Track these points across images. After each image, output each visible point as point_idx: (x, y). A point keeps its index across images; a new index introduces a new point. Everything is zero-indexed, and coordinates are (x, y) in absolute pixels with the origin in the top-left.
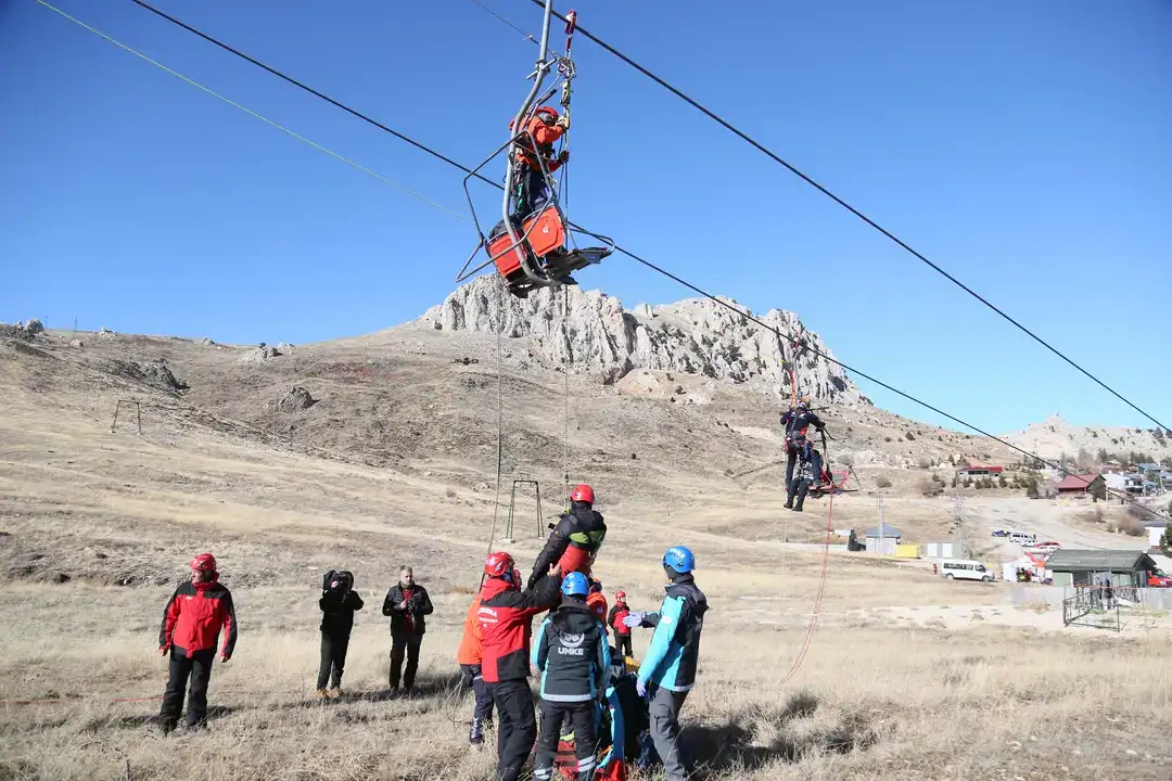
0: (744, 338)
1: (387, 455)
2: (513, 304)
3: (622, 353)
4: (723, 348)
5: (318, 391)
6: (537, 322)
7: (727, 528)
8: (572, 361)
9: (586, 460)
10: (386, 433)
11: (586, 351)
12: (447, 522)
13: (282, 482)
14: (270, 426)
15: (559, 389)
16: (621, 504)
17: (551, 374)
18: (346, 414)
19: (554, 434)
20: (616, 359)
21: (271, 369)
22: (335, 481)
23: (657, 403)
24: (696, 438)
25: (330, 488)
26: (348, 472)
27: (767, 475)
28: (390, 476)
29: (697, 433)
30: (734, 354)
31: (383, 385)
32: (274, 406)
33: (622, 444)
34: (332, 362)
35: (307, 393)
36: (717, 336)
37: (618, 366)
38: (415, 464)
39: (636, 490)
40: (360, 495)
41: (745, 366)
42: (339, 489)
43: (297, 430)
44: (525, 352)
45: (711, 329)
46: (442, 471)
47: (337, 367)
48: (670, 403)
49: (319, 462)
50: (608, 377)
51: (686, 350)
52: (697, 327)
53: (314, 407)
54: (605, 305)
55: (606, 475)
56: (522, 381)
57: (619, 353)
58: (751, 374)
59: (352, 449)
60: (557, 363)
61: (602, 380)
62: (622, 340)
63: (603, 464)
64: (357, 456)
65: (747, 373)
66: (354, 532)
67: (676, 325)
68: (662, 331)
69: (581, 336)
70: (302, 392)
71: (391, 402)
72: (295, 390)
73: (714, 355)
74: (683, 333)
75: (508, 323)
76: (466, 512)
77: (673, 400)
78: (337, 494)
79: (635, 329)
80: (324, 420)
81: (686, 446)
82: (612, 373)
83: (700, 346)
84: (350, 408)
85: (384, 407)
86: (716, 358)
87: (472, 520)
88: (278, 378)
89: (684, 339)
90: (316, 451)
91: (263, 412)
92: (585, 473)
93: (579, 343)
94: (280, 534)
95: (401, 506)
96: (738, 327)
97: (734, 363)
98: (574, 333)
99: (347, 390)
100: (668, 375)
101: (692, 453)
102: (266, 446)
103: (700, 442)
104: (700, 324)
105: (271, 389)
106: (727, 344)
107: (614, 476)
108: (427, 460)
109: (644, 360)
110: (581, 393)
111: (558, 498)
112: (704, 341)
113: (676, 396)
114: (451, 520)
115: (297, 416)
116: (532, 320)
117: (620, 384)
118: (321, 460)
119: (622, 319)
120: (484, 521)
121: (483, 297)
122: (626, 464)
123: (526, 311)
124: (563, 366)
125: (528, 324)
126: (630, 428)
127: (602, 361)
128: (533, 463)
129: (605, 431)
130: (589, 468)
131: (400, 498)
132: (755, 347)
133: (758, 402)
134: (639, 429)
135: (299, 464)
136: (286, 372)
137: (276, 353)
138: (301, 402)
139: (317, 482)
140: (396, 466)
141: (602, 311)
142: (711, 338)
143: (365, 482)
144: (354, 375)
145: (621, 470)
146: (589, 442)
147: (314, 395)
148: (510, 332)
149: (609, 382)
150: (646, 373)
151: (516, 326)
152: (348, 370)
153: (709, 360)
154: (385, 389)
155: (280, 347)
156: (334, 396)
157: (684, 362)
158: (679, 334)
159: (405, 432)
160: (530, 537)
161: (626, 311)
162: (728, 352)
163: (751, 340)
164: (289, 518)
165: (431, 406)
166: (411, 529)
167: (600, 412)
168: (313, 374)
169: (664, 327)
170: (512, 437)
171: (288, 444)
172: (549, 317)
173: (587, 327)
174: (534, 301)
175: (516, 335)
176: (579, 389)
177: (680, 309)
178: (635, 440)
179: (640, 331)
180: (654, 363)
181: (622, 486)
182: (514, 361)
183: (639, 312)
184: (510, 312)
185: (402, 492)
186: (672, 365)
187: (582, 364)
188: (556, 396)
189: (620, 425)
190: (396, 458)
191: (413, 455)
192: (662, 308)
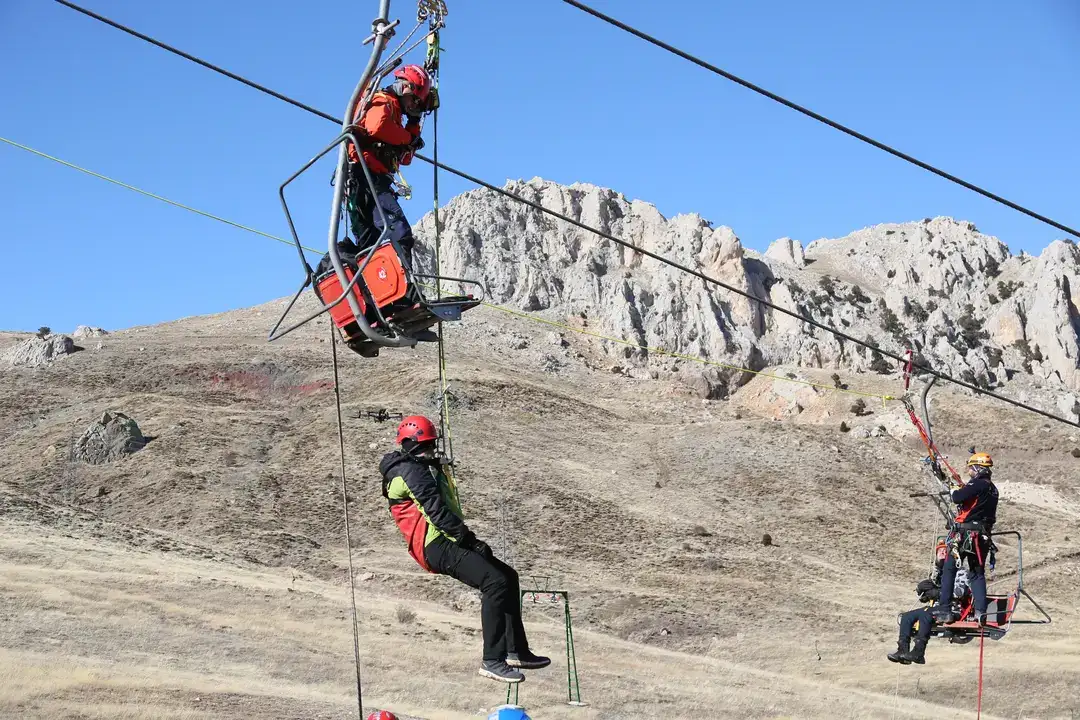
0: (994, 301)
1: (287, 541)
2: (529, 245)
3: (744, 337)
4: (949, 323)
5: (154, 420)
6: (577, 280)
7: (957, 689)
8: (645, 353)
9: (673, 548)
10: (286, 499)
11: (671, 334)
12: (393, 672)
13: (77, 599)
14: (58, 488)
15: (618, 406)
16: (740, 636)
17: (607, 379)
18: (208, 463)
19: (611, 496)
20: (731, 348)
21: (59, 378)
22: (178, 595)
23: (812, 433)
24: (892, 502)
25: (172, 608)
26: (207, 577)
27: (1046, 581)
28: (289, 584)
29: (898, 494)
30: (971, 334)
31: (281, 405)
32: (66, 450)
33: (744, 516)
34: (180, 362)
35: (133, 425)
36: (935, 298)
37: (735, 361)
38: (341, 557)
39: (771, 607)
40: (226, 620)
41: (996, 357)
42: (192, 611)
43: (112, 496)
44: (552, 337)
45: (924, 285)
46: (392, 571)
47: (192, 373)
48: (838, 434)
49: (155, 560)
50: (716, 383)
51: (868, 328)
52: (895, 281)
53: (145, 451)
54: (709, 243)
55: (712, 577)
56: (548, 394)
57: (737, 337)
58: (1010, 374)
59: (219, 530)
60: (615, 356)
61: (703, 390)
62: (741, 310)
63: (705, 556)
64: (228, 544)
65: (1000, 372)
66: (210, 697)
67: (852, 280)
68: (822, 292)
69: (661, 305)
70: (123, 421)
71: (296, 439)
72: (107, 418)
73: (929, 337)
74: (867, 293)
75: (521, 282)
76: (434, 652)
77: (845, 428)
78: (185, 620)
79: (768, 290)
80: (166, 476)
81: (873, 520)
82: (724, 376)
83: (901, 318)
84: (217, 452)
85: (282, 449)
86: (934, 343)
87: (444, 668)
88: (74, 395)
89: (866, 307)
90: (147, 537)
91: (45, 463)
92: (673, 574)
93: (659, 318)
94: (66, 704)
95: (308, 642)
96: (979, 279)
97: (971, 352)
98: (648, 299)
99: (210, 415)
100: (836, 378)
101: (887, 534)
102: (46, 528)
103: (903, 512)
104: (900, 278)
105: (61, 416)
106: (957, 313)
107: (727, 579)
108: (365, 550)
109: (787, 349)
110: (664, 416)
111: (618, 622)
112: (909, 310)
113: (852, 420)
114: (403, 668)
115: (111, 469)
116: (569, 277)
117: (741, 397)
118: (157, 554)
119: (741, 269)
120: (466, 670)
121: (471, 232)
122: (752, 556)
123: (554, 259)
124: (626, 363)
125: (559, 284)
126: (759, 485)
127: (704, 353)
128: (569, 554)
129: (710, 491)
130: (678, 563)
131: (308, 626)
132: (1017, 319)
133: (1025, 430)
134: (777, 485)
135: (114, 562)
136: (92, 383)
137: (71, 347)
138: (120, 441)
139: (146, 598)
140: (304, 564)
141: (702, 256)
142: (924, 300)
143: (239, 596)
144: (226, 386)
145: (740, 567)
146: (676, 512)
147: (146, 427)
148: (525, 301)
149: (718, 393)
150: (792, 376)
151: (537, 288)
152: (214, 377)
153: (919, 347)
154: (285, 413)
155: (78, 335)
156: (185, 429)
157: (869, 352)
158: (858, 297)
159: (322, 496)
160: (553, 702)
161: (750, 253)
162: (960, 329)
163: (1007, 307)
164: (85, 671)
165: (373, 446)
166: (326, 686)
167: (700, 453)
168: (144, 386)
169: (826, 283)
170: (528, 503)
171: (92, 525)
172: (600, 270)
173: (673, 287)
174: (570, 241)
175: (535, 305)
176: (659, 407)
177: (860, 247)
178: (771, 509)
179: (779, 294)
180: (807, 356)
181: (743, 598)
182: (534, 355)
183: (775, 254)
184: (524, 261)
185: (311, 614)
186: (843, 357)
187: (664, 358)
188: (614, 422)
189: (740, 478)
190: (306, 547)
191: (338, 541)
192: (822, 247)
